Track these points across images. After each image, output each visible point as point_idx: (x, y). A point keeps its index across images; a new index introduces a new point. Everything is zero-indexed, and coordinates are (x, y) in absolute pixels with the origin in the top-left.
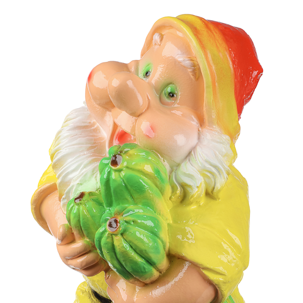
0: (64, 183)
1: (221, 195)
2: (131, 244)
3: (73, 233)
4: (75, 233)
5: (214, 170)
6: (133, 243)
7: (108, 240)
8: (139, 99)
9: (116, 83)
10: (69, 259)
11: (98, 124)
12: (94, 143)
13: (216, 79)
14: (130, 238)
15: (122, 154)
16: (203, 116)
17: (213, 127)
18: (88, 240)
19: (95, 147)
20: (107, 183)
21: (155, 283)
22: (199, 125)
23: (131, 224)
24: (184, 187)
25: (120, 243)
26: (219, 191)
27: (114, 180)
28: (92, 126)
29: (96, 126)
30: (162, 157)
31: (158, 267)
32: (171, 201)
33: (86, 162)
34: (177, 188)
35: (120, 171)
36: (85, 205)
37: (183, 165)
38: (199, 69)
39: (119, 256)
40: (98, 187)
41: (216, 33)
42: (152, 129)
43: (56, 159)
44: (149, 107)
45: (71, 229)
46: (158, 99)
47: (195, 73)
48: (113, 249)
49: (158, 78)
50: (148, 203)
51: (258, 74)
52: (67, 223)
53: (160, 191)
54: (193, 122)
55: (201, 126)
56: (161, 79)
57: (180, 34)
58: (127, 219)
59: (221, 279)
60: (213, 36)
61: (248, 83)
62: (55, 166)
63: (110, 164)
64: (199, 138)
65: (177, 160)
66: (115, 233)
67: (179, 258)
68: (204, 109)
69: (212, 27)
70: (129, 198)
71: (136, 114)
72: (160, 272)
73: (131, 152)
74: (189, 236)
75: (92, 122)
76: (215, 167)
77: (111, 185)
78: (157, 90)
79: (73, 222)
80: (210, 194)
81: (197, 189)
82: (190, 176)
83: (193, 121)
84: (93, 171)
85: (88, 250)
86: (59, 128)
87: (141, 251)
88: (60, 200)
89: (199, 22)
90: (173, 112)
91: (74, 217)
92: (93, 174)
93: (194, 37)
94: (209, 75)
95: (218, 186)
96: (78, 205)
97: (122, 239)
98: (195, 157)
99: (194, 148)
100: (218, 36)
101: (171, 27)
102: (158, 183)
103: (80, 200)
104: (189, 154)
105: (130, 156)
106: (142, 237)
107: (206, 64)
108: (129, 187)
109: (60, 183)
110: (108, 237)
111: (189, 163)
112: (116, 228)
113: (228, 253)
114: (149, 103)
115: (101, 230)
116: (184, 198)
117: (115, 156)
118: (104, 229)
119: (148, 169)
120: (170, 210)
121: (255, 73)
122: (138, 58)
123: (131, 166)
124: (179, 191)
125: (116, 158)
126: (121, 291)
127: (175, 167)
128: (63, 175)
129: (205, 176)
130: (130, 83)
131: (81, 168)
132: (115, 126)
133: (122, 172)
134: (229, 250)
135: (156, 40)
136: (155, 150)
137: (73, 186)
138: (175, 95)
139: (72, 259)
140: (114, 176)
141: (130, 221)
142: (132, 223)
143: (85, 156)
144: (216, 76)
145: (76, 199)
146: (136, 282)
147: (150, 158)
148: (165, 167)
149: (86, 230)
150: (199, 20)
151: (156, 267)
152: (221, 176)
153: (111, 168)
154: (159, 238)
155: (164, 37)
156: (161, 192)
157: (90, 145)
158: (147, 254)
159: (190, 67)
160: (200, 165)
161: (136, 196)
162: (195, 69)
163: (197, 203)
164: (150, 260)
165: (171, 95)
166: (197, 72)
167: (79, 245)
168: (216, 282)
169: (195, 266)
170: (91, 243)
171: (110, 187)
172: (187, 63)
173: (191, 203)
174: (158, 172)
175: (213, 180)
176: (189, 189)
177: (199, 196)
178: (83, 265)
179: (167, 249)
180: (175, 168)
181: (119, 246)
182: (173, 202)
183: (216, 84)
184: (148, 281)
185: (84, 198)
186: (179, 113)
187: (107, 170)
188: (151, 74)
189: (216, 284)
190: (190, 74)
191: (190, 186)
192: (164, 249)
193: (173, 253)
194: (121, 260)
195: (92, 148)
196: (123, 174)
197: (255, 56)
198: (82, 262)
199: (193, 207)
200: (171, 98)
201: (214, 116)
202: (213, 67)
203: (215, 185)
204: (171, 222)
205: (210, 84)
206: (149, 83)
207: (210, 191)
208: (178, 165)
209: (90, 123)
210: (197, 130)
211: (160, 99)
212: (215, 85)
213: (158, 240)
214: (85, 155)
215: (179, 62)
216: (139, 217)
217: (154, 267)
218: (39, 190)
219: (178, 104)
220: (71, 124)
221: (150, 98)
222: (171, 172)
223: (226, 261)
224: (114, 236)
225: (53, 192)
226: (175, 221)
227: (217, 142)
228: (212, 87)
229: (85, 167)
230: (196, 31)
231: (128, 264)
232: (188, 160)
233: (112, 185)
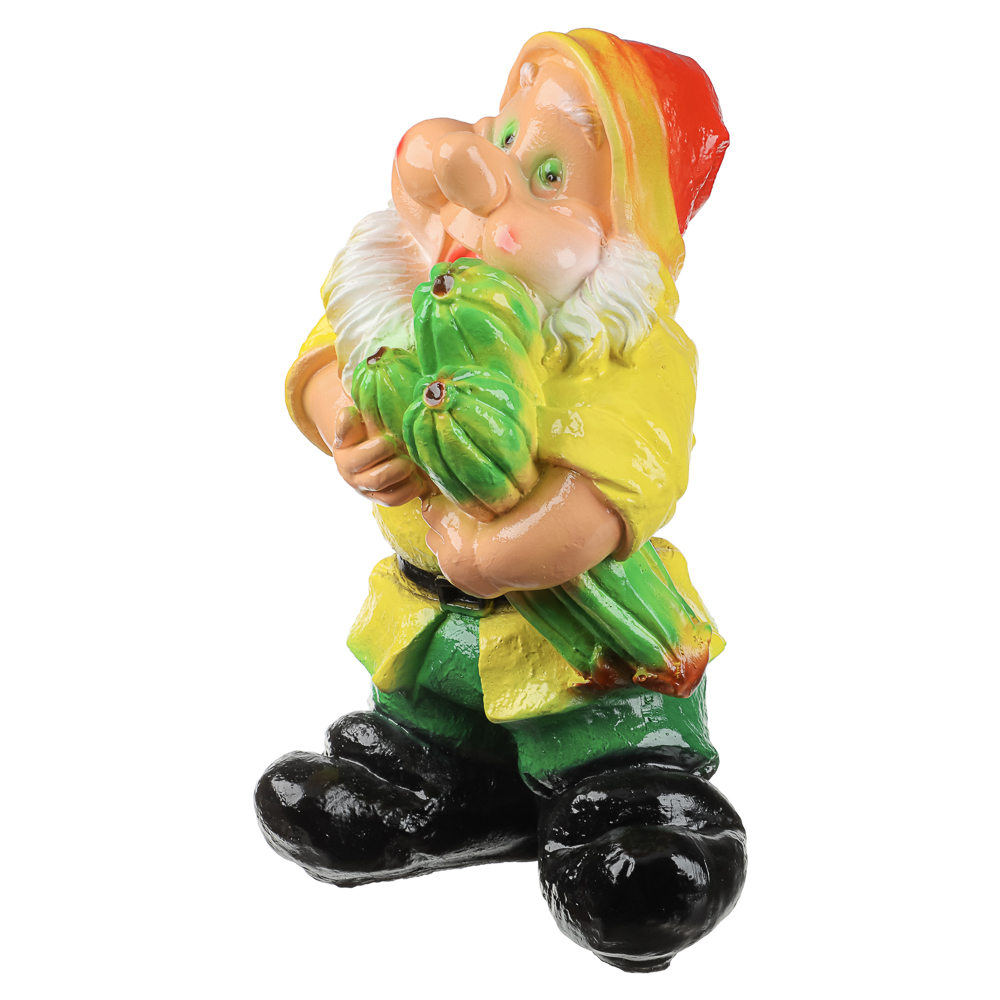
0: (348, 343)
1: (637, 358)
2: (466, 428)
3: (363, 424)
4: (367, 421)
5: (624, 311)
6: (469, 427)
7: (425, 422)
8: (489, 182)
9: (446, 151)
10: (356, 473)
11: (415, 241)
12: (407, 272)
13: (633, 147)
14: (464, 418)
15: (454, 274)
16: (611, 217)
17: (628, 237)
18: (391, 435)
19: (408, 279)
20: (426, 327)
21: (510, 511)
22: (602, 233)
23: (467, 394)
24: (568, 341)
25: (445, 425)
26: (634, 349)
27: (439, 320)
28: (402, 244)
29: (411, 244)
30: (530, 288)
31: (515, 475)
32: (545, 366)
33: (390, 301)
34: (556, 342)
35: (449, 303)
36: (387, 369)
37: (568, 303)
38: (603, 128)
39: (444, 453)
40: (412, 343)
41: (636, 61)
42: (512, 236)
43: (334, 299)
44: (508, 198)
45: (361, 415)
46: (527, 186)
47: (595, 136)
48: (434, 438)
49: (529, 147)
50: (501, 364)
51: (718, 142)
52: (353, 404)
53: (523, 344)
54: (590, 228)
55: (606, 235)
56: (533, 148)
57: (570, 64)
58: (460, 384)
59: (630, 500)
60: (629, 67)
61: (698, 158)
62: (331, 314)
63: (432, 293)
64: (601, 257)
65: (559, 294)
66: (437, 408)
67: (555, 466)
68: (612, 202)
69: (628, 51)
70: (465, 351)
71: (484, 211)
72: (522, 492)
73: (470, 270)
74: (574, 425)
75: (404, 236)
76: (627, 305)
77: (433, 330)
78: (524, 169)
79: (364, 399)
80: (616, 358)
81: (590, 344)
82: (580, 321)
83: (592, 225)
84: (403, 317)
85: (391, 454)
86: (343, 245)
87: (485, 442)
88: (340, 377)
89: (606, 41)
90: (555, 208)
91: (367, 391)
92: (403, 322)
93: (592, 67)
94: (620, 137)
95: (632, 341)
96: (373, 368)
97: (451, 419)
98: (591, 289)
99: (591, 274)
100: (639, 67)
101: (554, 50)
102: (519, 329)
103: (378, 360)
104: (582, 283)
105: (469, 277)
106: (486, 416)
107: (614, 117)
108: (466, 333)
109: (341, 342)
110: (426, 416)
111: (579, 299)
112: (438, 399)
113: (644, 456)
114: (509, 191)
115: (413, 407)
116: (569, 363)
117: (441, 278)
118: (419, 404)
119: (501, 300)
120: (544, 385)
121: (712, 139)
122: (494, 112)
123: (468, 295)
124: (558, 348)
125: (443, 280)
126: (451, 532)
127: (554, 307)
128: (347, 327)
129: (608, 323)
130: (473, 152)
131: (381, 312)
132: (448, 239)
133: (453, 305)
134: (647, 450)
135: (525, 76)
136: (518, 276)
137: (365, 344)
138: (559, 179)
139: (361, 472)
140: (438, 312)
141: (465, 387)
142: (469, 392)
143: (388, 293)
144: (633, 141)
145: (369, 359)
146: (477, 508)
147: (505, 283)
148: (536, 306)
149: (387, 414)
150: (605, 39)
151: (512, 475)
152: (637, 324)
153: (433, 298)
154: (519, 424)
155: (541, 69)
156: (525, 347)
157: (399, 275)
158: (496, 448)
159: (584, 124)
160: (599, 302)
161: (477, 349)
162: (594, 128)
163: (594, 371)
164: (501, 460)
165: (552, 177)
166: (599, 133)
167: (373, 443)
168: (620, 506)
169: (585, 477)
170: (397, 442)
171: (431, 335)
172: (580, 116)
173: (581, 372)
174: (518, 307)
175: (623, 330)
176: (577, 345)
177: (595, 358)
178: (381, 481)
179: (534, 450)
180: (554, 310)
181: (444, 431)
182: (548, 369)
183: (634, 156)
184: (498, 506)
185: (385, 357)
186: (565, 211)
187: (426, 304)
188: (515, 140)
189: (620, 510)
190: (586, 137)
191: (579, 339)
192: (529, 446)
193: (544, 456)
194: (449, 458)
195: (401, 280)
196: (454, 308)
197: (714, 110)
198: (380, 475)
199: (586, 379)
200: (551, 184)
201: (629, 216)
202: (629, 125)
203: (626, 340)
204: (544, 405)
205: (623, 155)
206: (512, 157)
207: (617, 351)
208: (561, 305)
209: (399, 237)
210: (599, 243)
211: (531, 185)
212: (631, 158)
213: (517, 427)
214: (388, 290)
215: (566, 115)
216: (480, 381)
217: (508, 477)
218: (301, 359)
219: (566, 194)
220: (363, 239)
221: (510, 182)
222: (546, 317)
223: (640, 469)
224: (436, 414)
225: (328, 363)
226: (550, 403)
227: (634, 263)
228: (624, 160)
229: (387, 311)
230: (596, 58)
231: (462, 467)
232: (578, 294)
233: (436, 328)
